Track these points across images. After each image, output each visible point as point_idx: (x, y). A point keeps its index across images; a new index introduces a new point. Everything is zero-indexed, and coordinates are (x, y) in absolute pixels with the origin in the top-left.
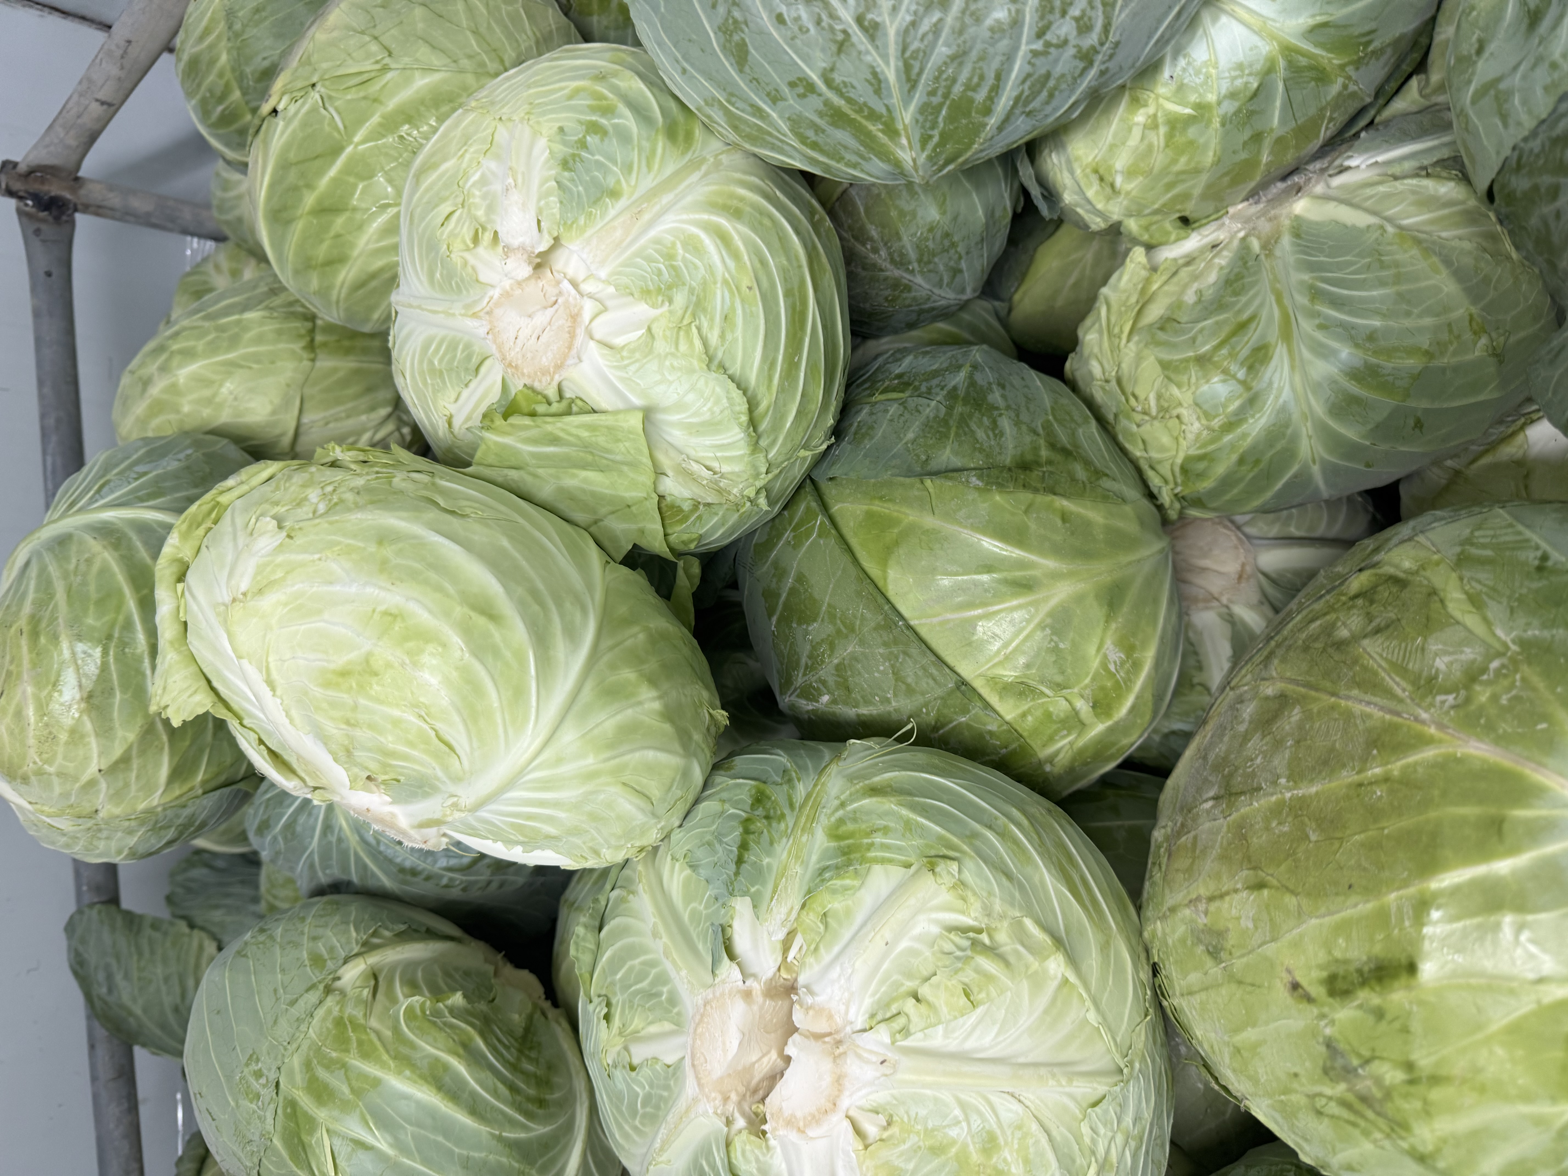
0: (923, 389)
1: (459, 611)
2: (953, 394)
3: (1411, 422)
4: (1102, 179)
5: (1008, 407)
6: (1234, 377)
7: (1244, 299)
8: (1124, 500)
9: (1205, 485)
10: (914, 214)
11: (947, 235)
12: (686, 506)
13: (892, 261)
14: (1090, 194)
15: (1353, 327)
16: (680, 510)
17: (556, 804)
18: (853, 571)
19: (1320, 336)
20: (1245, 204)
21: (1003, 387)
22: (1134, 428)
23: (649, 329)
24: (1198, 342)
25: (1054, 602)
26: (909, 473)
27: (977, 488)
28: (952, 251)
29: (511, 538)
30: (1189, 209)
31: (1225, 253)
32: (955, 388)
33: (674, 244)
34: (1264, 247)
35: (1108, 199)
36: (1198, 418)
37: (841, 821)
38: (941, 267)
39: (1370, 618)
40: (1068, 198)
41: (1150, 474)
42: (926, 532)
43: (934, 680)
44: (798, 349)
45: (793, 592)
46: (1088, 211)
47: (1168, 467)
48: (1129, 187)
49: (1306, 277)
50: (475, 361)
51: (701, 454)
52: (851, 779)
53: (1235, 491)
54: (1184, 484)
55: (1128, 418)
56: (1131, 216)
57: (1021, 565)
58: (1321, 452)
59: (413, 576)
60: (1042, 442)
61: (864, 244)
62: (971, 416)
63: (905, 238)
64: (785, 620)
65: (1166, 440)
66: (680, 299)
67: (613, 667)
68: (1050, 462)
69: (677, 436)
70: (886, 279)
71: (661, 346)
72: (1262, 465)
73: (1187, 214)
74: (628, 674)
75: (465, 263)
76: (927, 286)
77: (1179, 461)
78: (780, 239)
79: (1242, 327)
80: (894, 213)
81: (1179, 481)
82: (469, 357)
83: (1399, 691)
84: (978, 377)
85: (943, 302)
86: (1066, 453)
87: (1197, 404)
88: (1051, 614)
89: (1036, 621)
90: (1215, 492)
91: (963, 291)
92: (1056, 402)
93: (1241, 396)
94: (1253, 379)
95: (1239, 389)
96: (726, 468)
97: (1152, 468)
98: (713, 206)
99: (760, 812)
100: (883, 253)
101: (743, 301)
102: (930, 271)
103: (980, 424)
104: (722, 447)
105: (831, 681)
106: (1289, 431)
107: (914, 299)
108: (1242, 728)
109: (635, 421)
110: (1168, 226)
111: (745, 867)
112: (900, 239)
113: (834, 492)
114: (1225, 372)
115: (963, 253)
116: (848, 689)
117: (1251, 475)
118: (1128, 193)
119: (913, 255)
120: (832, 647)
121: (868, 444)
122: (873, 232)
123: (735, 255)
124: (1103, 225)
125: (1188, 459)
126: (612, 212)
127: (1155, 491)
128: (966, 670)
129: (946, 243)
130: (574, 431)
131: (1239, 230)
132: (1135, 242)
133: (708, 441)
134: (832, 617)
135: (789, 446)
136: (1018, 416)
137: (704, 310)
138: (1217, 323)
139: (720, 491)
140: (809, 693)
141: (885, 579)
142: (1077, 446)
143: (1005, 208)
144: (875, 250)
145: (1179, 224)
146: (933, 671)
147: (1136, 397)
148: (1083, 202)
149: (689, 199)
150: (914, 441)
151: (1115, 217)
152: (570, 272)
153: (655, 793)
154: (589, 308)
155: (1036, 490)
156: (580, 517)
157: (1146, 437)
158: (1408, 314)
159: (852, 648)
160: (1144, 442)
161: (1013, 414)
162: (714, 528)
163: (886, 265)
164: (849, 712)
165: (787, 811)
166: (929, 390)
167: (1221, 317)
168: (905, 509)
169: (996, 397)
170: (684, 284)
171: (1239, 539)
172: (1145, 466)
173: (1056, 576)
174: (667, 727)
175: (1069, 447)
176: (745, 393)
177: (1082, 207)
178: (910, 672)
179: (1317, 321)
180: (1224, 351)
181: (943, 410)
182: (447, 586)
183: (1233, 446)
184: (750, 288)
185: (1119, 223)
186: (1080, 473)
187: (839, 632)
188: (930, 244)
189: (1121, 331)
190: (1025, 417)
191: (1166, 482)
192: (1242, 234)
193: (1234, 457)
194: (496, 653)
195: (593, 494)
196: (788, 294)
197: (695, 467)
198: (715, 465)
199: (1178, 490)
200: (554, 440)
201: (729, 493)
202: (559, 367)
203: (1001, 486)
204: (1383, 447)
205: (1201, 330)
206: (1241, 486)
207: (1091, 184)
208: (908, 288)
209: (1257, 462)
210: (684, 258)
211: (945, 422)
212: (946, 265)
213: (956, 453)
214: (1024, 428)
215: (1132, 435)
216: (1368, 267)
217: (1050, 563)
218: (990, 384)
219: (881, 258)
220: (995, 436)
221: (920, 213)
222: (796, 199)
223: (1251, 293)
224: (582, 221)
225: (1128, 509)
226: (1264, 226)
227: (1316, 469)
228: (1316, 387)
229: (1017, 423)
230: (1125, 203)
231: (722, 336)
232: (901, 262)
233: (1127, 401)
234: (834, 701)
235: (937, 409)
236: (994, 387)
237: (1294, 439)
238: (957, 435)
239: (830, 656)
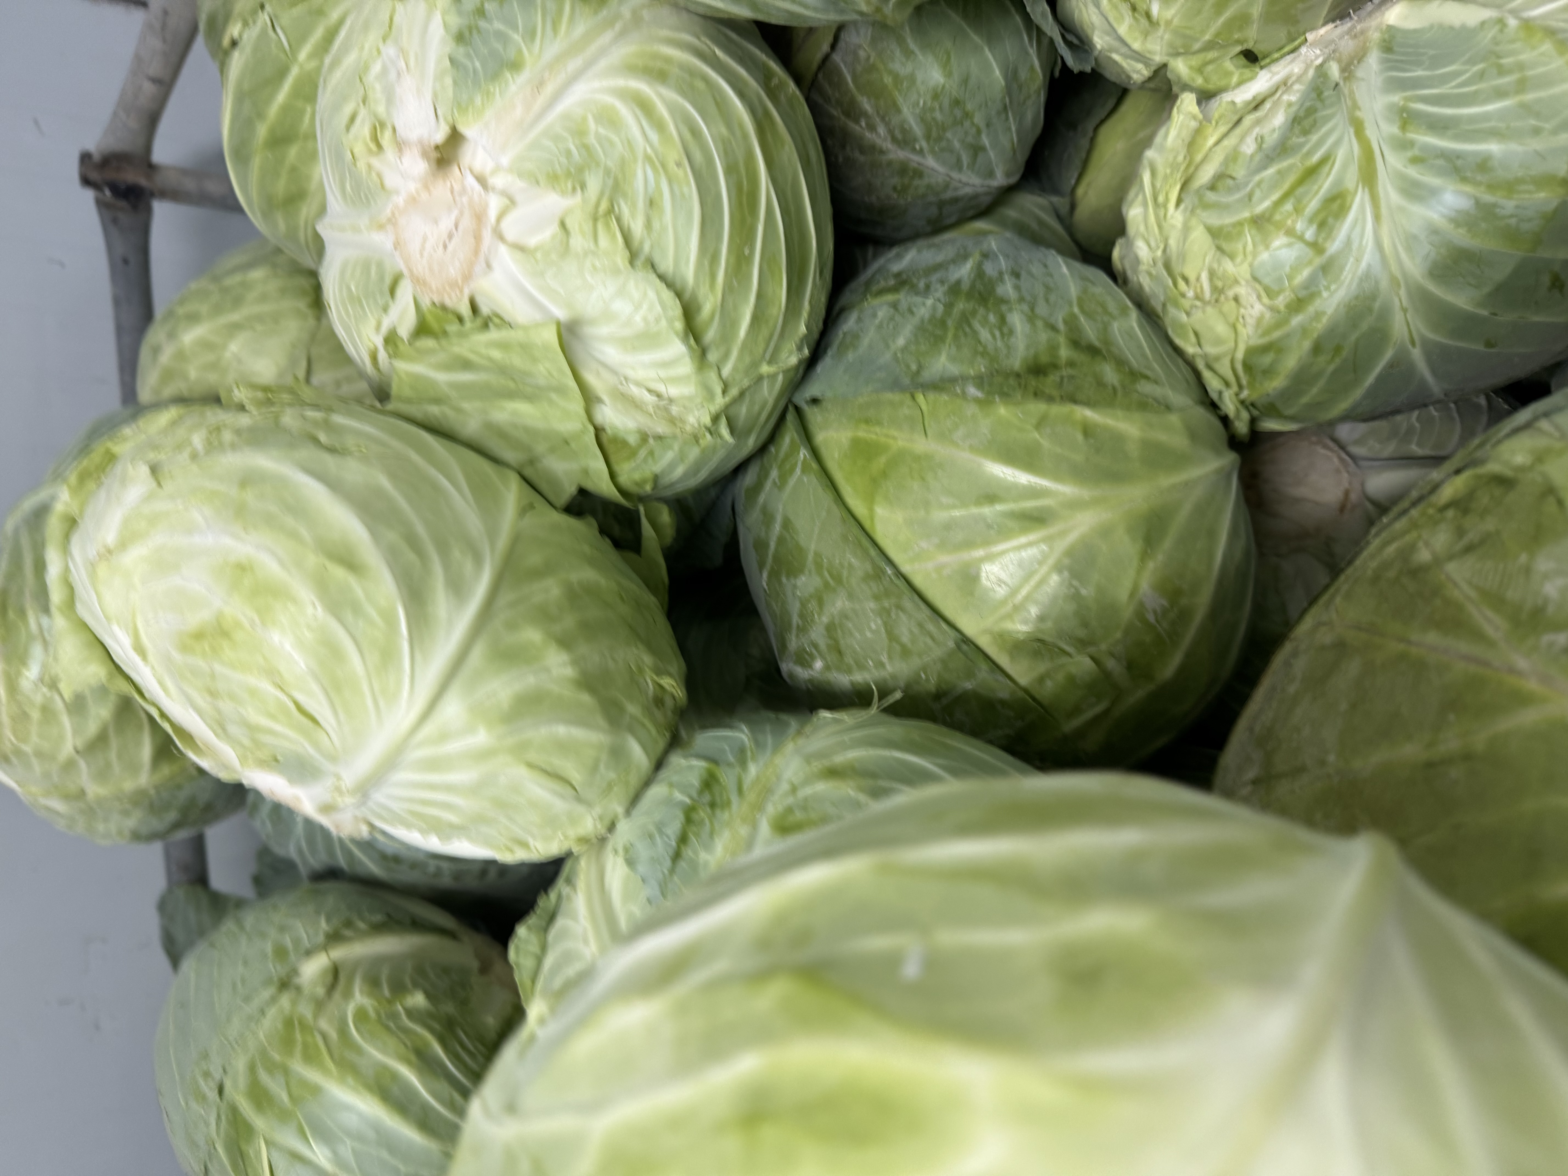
0: (922, 285)
1: (313, 560)
2: (955, 290)
3: (1546, 280)
4: (1134, 9)
5: (1021, 299)
6: (1301, 238)
7: (1314, 138)
8: (1168, 408)
9: (1276, 384)
10: (912, 79)
11: (957, 102)
12: (632, 440)
13: (894, 139)
14: (1123, 30)
15: (1459, 155)
16: (624, 443)
17: (449, 788)
18: (836, 511)
19: (1413, 172)
20: (1330, 26)
21: (1016, 275)
22: (1184, 317)
23: (563, 225)
24: (1255, 199)
25: (1072, 537)
26: (896, 385)
27: (977, 401)
28: (967, 124)
29: (393, 476)
30: (1252, 37)
31: (1297, 87)
32: (958, 282)
33: (584, 119)
34: (1343, 70)
35: (1146, 35)
36: (1259, 297)
37: (789, 810)
38: (957, 145)
39: (1460, 532)
40: (1099, 41)
41: (1208, 376)
42: (917, 458)
43: (932, 638)
44: (750, 239)
45: (781, 540)
46: (1125, 56)
47: (1226, 362)
48: (1169, 13)
49: (1396, 98)
50: (388, 281)
51: (640, 374)
52: (808, 759)
53: (1315, 390)
54: (1251, 385)
55: (1177, 305)
56: (1177, 54)
57: (1033, 493)
58: (1421, 328)
59: (270, 521)
60: (1062, 340)
61: (857, 121)
62: (974, 313)
63: (905, 110)
64: (775, 575)
65: (1221, 328)
66: (594, 183)
67: (511, 626)
68: (1071, 364)
69: (611, 354)
70: (890, 163)
71: (578, 242)
72: (1344, 353)
73: (1249, 45)
74: (533, 635)
75: (370, 167)
76: (941, 169)
77: (1240, 355)
78: (717, 104)
79: (1311, 173)
80: (888, 80)
81: (1244, 382)
82: (381, 278)
83: (1489, 630)
84: (990, 269)
85: (968, 190)
86: (1093, 351)
87: (1255, 279)
88: (1070, 552)
89: (1051, 561)
90: (1291, 392)
91: (991, 174)
92: (1085, 291)
93: (1310, 262)
94: (1326, 239)
95: (1309, 252)
96: (674, 391)
97: (1210, 367)
98: (632, 69)
99: (707, 798)
100: (882, 130)
101: (670, 182)
102: (942, 150)
103: (985, 322)
104: (665, 365)
105: (822, 643)
106: (1377, 305)
107: (929, 187)
108: (1292, 689)
109: (550, 336)
110: (1228, 65)
111: (683, 864)
112: (899, 111)
113: (819, 418)
114: (1290, 232)
115: (982, 125)
116: (840, 653)
117: (1331, 368)
118: (1168, 23)
119: (918, 130)
120: (821, 603)
121: (850, 356)
122: (866, 105)
123: (659, 126)
124: (1146, 73)
125: (1253, 352)
126: (513, 88)
127: (1214, 396)
128: (970, 626)
129: (958, 113)
130: (483, 351)
131: (1317, 57)
132: (1186, 87)
133: (647, 357)
134: (819, 566)
135: (747, 360)
136: (1032, 309)
137: (625, 196)
138: (1279, 172)
139: (672, 421)
140: (804, 660)
141: (872, 518)
142: (1107, 341)
143: (1032, 68)
144: (872, 128)
145: (1243, 61)
146: (931, 627)
147: (1186, 280)
148: (1116, 44)
149: (603, 63)
150: (904, 349)
151: (1158, 59)
152: (478, 166)
153: (576, 776)
154: (494, 204)
155: (1050, 399)
156: (510, 456)
157: (1198, 328)
158: (1536, 132)
159: (839, 604)
160: (1196, 334)
161: (1025, 307)
162: (672, 466)
163: (888, 145)
164: (843, 680)
165: (734, 798)
166: (928, 287)
167: (1285, 164)
168: (893, 432)
169: (1007, 289)
170: (598, 164)
171: (1342, 460)
172: (1201, 365)
173: (1075, 505)
174: (586, 698)
175: (1097, 344)
176: (679, 295)
177: (1117, 52)
178: (905, 629)
179: (1409, 154)
180: (1288, 206)
181: (941, 308)
182: (304, 532)
183: (1304, 330)
184: (679, 165)
185: (1165, 66)
186: (1110, 374)
187: (826, 585)
188: (938, 115)
189: (1167, 199)
190: (1042, 309)
191: (1227, 384)
192: (1319, 61)
193: (1307, 345)
194: (357, 609)
195: (527, 430)
196: (730, 170)
197: (635, 391)
198: (661, 388)
199: (1245, 394)
200: (466, 365)
201: (683, 421)
202: (467, 277)
203: (1005, 396)
204: (1508, 317)
205: (1259, 184)
206: (1321, 383)
207: (1122, 17)
208: (919, 173)
209: (1338, 349)
210: (597, 133)
211: (943, 323)
212: (962, 142)
213: (952, 359)
214: (1040, 324)
215: (1182, 326)
216: (1481, 76)
217: (1066, 490)
218: (1001, 273)
219: (880, 137)
220: (1002, 335)
221: (920, 77)
222: (743, 59)
223: (1324, 130)
224: (478, 100)
225: (1174, 419)
226: (1348, 46)
227: (1417, 354)
228: (1410, 241)
229: (1031, 318)
230: (1167, 36)
231: (648, 225)
232: (905, 140)
233: (1175, 284)
234: (827, 668)
235: (934, 308)
236: (1006, 277)
237: (1385, 315)
238: (956, 337)
239: (819, 615)
